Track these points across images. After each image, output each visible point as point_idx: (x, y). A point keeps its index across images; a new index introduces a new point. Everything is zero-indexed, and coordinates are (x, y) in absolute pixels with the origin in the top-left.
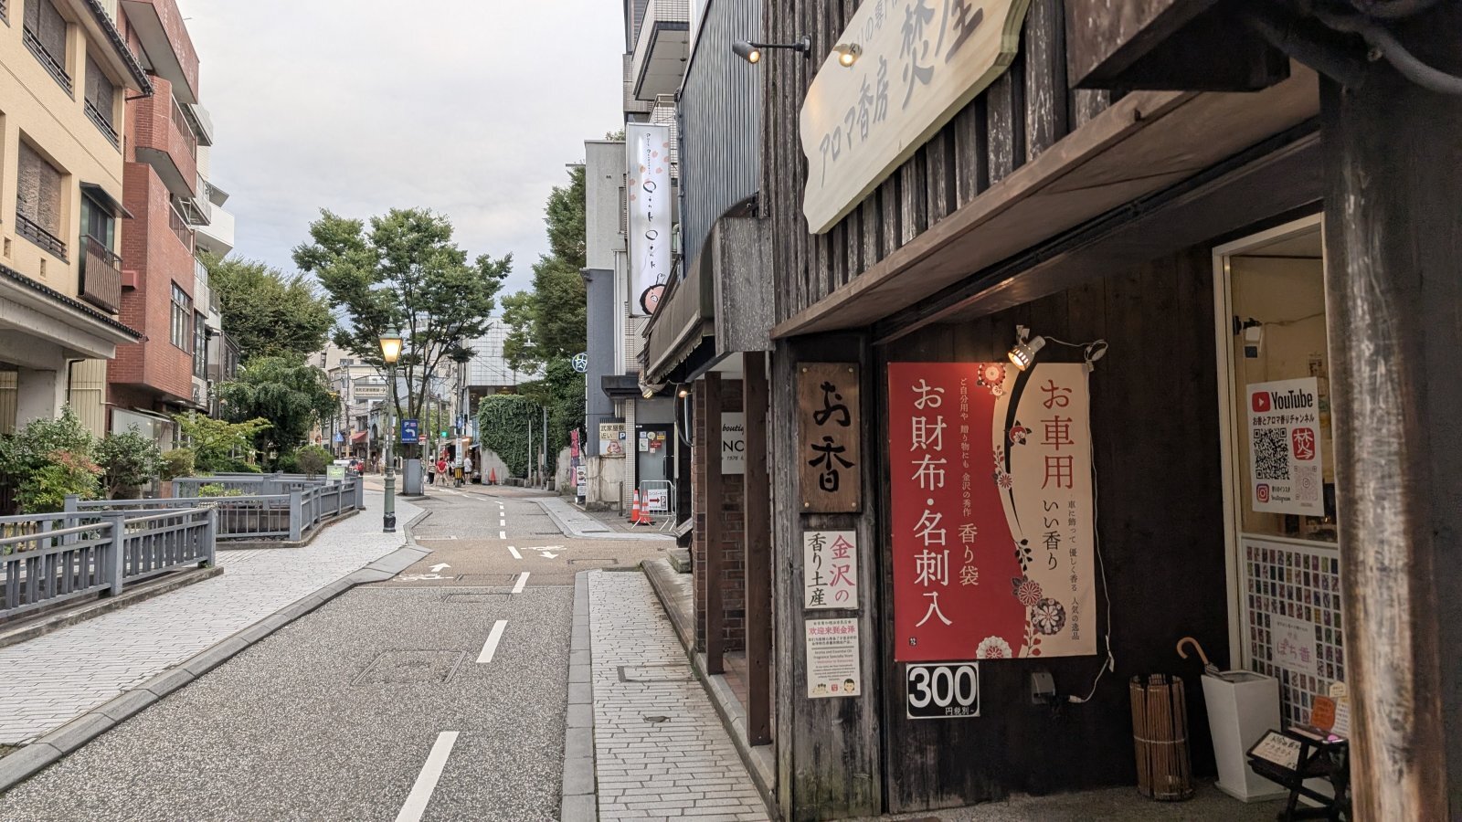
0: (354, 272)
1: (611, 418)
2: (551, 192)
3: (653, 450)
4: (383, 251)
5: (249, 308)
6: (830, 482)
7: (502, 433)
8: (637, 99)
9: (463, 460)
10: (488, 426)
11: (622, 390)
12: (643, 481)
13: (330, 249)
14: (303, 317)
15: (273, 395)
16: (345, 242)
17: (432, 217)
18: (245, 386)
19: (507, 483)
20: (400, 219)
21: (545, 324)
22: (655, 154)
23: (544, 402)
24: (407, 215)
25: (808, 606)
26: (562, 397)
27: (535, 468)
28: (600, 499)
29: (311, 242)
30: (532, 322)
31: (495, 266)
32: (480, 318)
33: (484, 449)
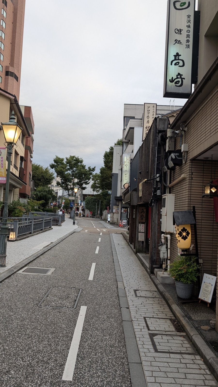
0: (63, 170)
1: (116, 205)
2: (105, 152)
3: (124, 212)
4: (68, 165)
5: (36, 175)
6: (142, 219)
7: (90, 206)
8: (125, 140)
9: (80, 211)
10: (87, 204)
11: (119, 199)
12: (122, 218)
13: (57, 164)
14: (47, 177)
15: (44, 195)
16: (60, 163)
17: (79, 158)
18: (38, 193)
19: (90, 217)
20: (72, 158)
21: (101, 182)
22: (128, 159)
23: (100, 199)
24: (74, 157)
25: (139, 231)
26: (105, 199)
27: (97, 214)
28: (113, 222)
29: (53, 163)
30: (98, 180)
31: (92, 169)
32: (88, 180)
33: (86, 209)
